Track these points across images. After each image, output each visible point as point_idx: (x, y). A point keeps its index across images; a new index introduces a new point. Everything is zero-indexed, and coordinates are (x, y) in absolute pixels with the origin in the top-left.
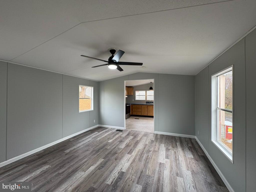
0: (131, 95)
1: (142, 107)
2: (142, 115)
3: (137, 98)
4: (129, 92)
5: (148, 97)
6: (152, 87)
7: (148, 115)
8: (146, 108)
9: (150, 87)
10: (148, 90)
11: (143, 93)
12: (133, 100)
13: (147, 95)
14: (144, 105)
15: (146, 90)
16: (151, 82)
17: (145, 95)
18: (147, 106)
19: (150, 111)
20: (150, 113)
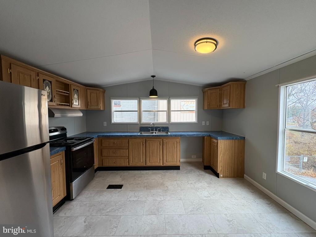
0: (99, 110)
1: (130, 143)
2: (132, 164)
3: (117, 118)
4: (89, 100)
5: (144, 115)
6: (155, 88)
7: (149, 164)
8: (143, 145)
9: (152, 88)
10: (146, 97)
11: (132, 104)
12: (105, 124)
13: (143, 109)
14: (135, 137)
15: (139, 97)
16: (153, 76)
17: (137, 111)
18: (146, 140)
19: (152, 154)
20: (152, 160)
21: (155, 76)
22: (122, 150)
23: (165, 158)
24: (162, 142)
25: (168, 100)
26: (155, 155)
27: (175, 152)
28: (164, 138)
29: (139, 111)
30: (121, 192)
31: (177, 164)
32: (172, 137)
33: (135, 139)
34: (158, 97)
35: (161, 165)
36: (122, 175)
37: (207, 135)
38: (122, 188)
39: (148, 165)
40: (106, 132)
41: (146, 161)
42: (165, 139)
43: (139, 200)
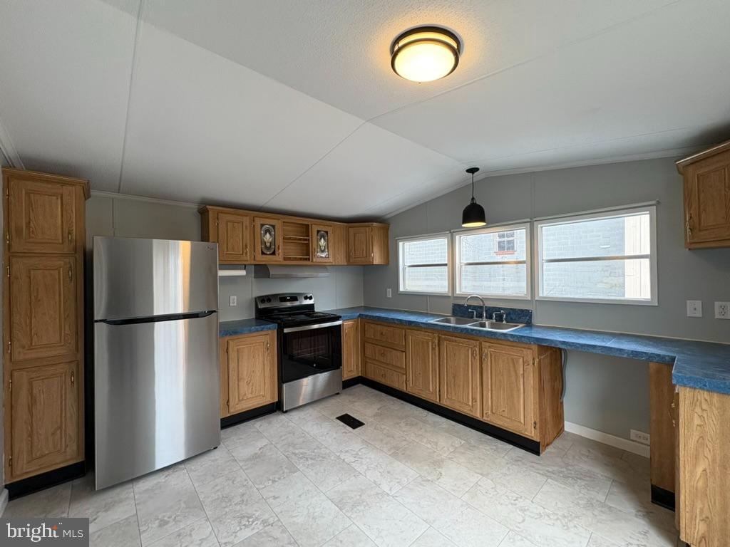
1: (409, 339)
2: (412, 390)
3: (411, 282)
4: (351, 247)
8: (433, 348)
15: (450, 230)
16: (472, 171)
17: (445, 265)
18: (439, 337)
19: (454, 377)
20: (453, 394)
21: (477, 169)
22: (394, 351)
23: (487, 401)
24: (477, 349)
25: (529, 227)
26: (462, 383)
27: (519, 390)
28: (487, 339)
29: (450, 265)
30: (349, 434)
31: (526, 431)
32: (509, 340)
33: (418, 330)
34: (488, 224)
35: (478, 415)
36: (384, 406)
37: (659, 355)
38: (357, 430)
39: (445, 403)
40: (387, 310)
41: (440, 391)
42: (488, 344)
43: (353, 465)
